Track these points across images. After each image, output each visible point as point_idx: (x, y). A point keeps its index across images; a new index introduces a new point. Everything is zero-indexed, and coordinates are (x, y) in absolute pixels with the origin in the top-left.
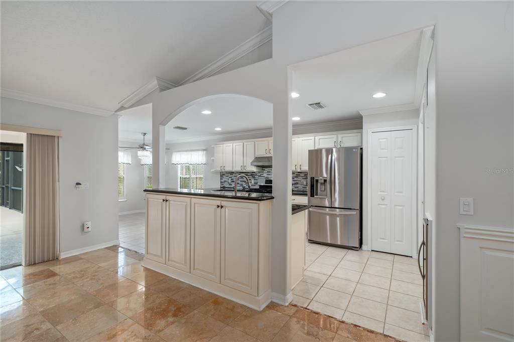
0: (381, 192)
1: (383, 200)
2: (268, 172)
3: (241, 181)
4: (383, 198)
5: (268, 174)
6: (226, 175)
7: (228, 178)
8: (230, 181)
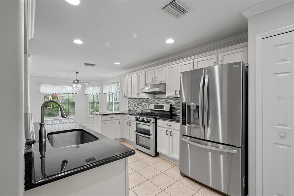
0: (279, 125)
1: (283, 137)
2: (158, 98)
3: (140, 106)
4: (282, 134)
5: (158, 100)
6: (132, 101)
7: (132, 103)
8: (133, 105)
